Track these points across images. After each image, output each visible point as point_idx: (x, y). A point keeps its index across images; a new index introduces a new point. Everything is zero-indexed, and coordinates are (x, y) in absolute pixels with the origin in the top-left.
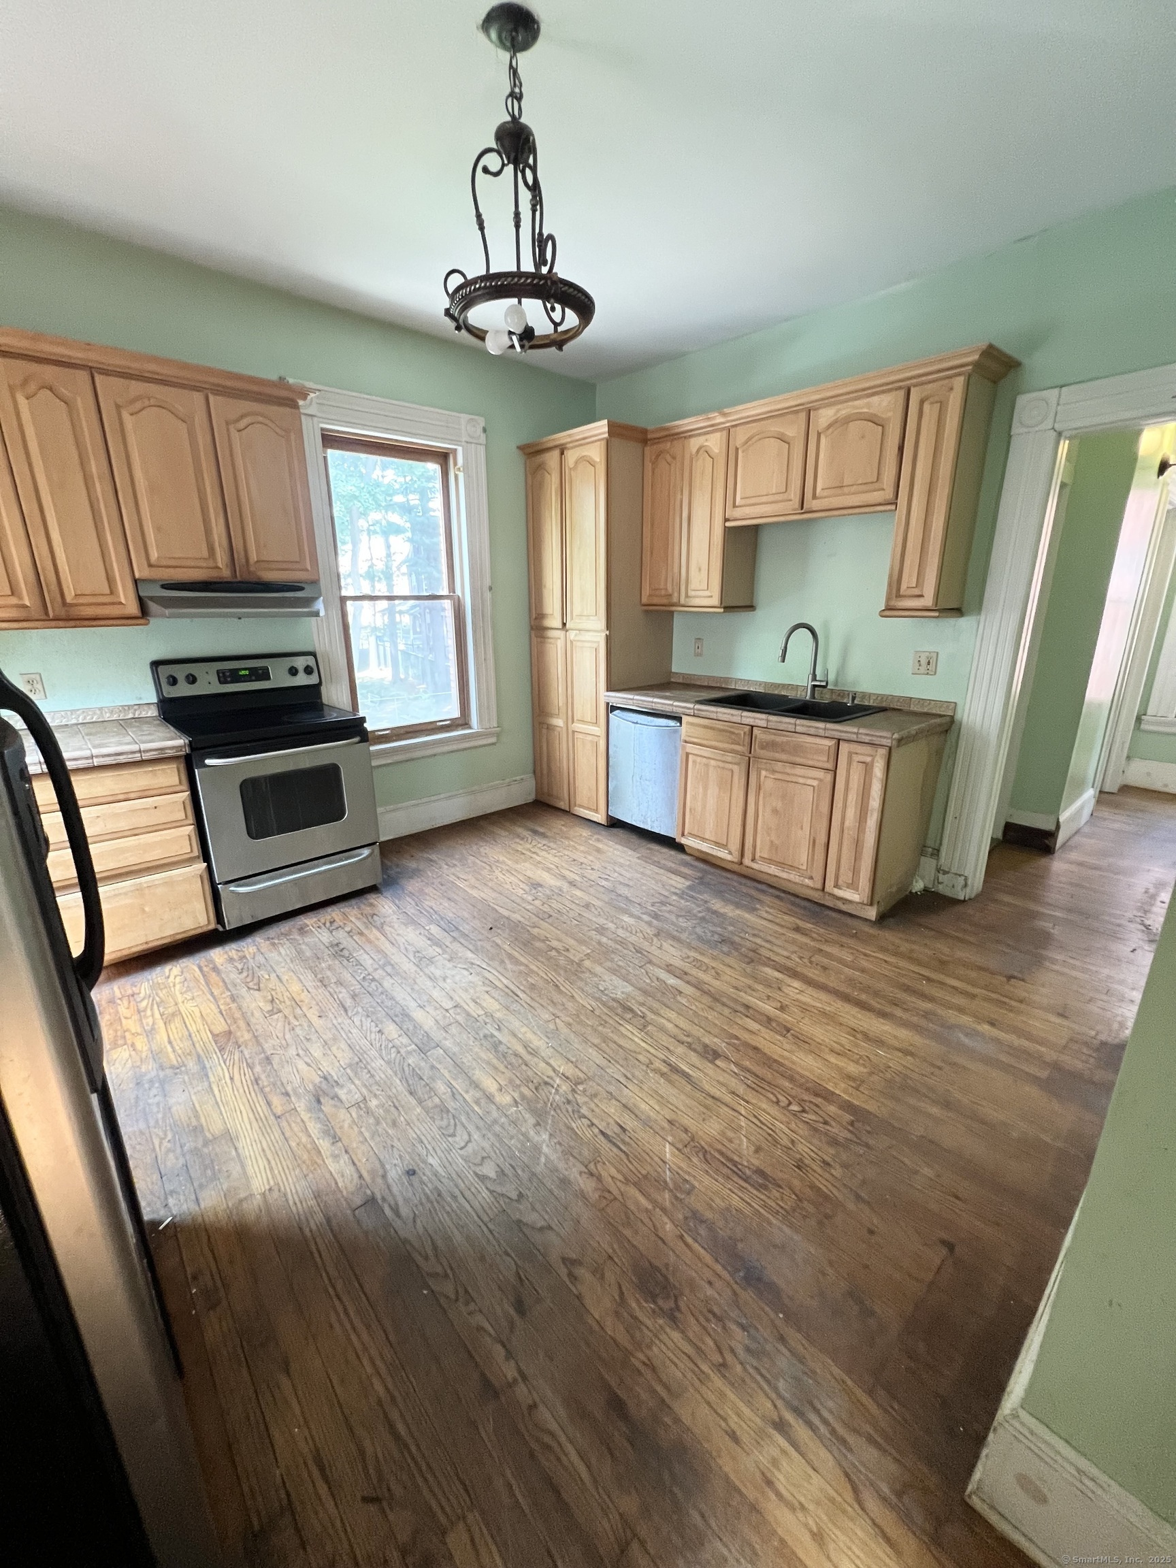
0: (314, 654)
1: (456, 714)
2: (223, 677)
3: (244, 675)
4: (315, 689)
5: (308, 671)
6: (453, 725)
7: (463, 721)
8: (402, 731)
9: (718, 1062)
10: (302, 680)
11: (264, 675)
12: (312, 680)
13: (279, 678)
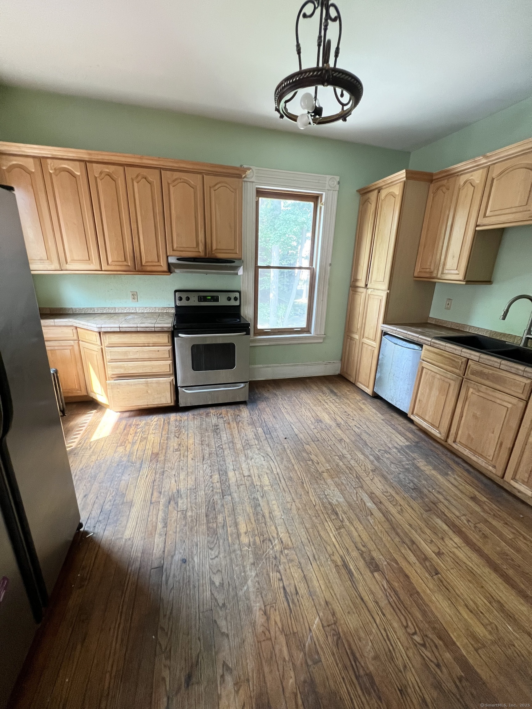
0: (239, 292)
1: (304, 325)
2: (201, 299)
3: (209, 299)
4: (239, 307)
5: (236, 299)
6: (302, 331)
7: (307, 330)
8: (277, 331)
9: (376, 574)
10: (233, 303)
11: (216, 299)
12: (237, 303)
13: (223, 301)
